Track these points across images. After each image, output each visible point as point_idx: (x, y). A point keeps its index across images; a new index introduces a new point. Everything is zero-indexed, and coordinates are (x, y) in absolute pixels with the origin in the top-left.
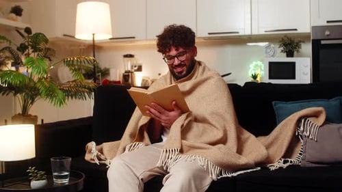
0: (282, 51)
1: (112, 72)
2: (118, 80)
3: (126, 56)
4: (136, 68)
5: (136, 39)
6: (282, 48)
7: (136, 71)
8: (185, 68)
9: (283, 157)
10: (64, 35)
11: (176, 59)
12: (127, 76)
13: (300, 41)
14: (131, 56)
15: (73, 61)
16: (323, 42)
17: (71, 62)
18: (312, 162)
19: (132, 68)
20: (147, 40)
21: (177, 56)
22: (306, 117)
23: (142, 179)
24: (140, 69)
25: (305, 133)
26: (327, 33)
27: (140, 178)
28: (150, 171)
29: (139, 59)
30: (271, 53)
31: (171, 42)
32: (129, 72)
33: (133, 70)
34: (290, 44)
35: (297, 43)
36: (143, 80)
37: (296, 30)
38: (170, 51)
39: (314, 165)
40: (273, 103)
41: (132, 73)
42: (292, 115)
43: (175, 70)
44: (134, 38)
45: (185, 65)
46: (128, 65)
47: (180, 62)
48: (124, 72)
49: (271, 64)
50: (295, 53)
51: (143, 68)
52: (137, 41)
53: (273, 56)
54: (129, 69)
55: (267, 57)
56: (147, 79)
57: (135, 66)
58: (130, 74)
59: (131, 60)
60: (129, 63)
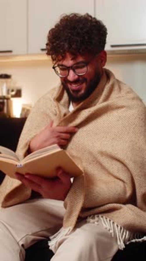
4: (13, 93)
5: (13, 53)
7: (13, 96)
8: (84, 85)
11: (71, 71)
12: (1, 104)
14: (7, 77)
19: (8, 93)
20: (27, 54)
21: (73, 68)
23: (23, 245)
24: (18, 94)
27: (21, 243)
28: (33, 234)
29: (17, 81)
32: (4, 98)
33: (10, 96)
36: (23, 109)
38: (64, 58)
41: (8, 99)
44: (10, 51)
47: (77, 77)
51: (23, 93)
52: (15, 56)
54: (5, 94)
56: (28, 108)
57: (13, 91)
58: (5, 101)
59: (7, 82)
60: (5, 85)
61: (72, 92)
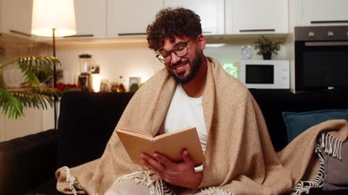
0: (258, 53)
1: (66, 74)
2: (72, 83)
3: (82, 56)
4: (93, 70)
5: (94, 37)
6: (258, 50)
7: (93, 73)
8: (188, 66)
9: (302, 180)
10: (12, 31)
11: (173, 54)
12: (84, 79)
13: (279, 43)
14: (88, 56)
15: (31, 61)
16: (307, 44)
17: (29, 62)
18: (336, 185)
19: (89, 70)
20: (107, 39)
21: (174, 51)
22: (326, 131)
24: (97, 71)
25: (326, 151)
26: (311, 34)
29: (97, 60)
30: (248, 55)
31: (163, 33)
32: (86, 74)
33: (90, 73)
34: (268, 46)
35: (276, 45)
36: (102, 84)
37: (273, 30)
39: (337, 188)
40: (283, 113)
41: (89, 75)
42: (309, 129)
43: (174, 71)
44: (92, 36)
45: (188, 62)
46: (84, 67)
47: (179, 59)
48: (79, 74)
49: (248, 67)
50: (273, 55)
51: (101, 70)
52: (96, 39)
53: (249, 58)
54: (85, 70)
55: (243, 59)
56: (106, 82)
57: (93, 68)
58: (87, 77)
59: (88, 61)
60: (86, 64)
61: (177, 75)
